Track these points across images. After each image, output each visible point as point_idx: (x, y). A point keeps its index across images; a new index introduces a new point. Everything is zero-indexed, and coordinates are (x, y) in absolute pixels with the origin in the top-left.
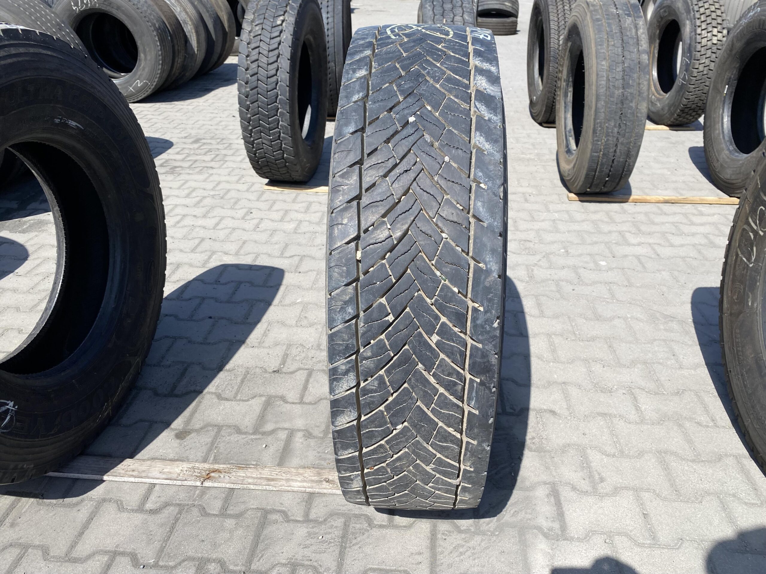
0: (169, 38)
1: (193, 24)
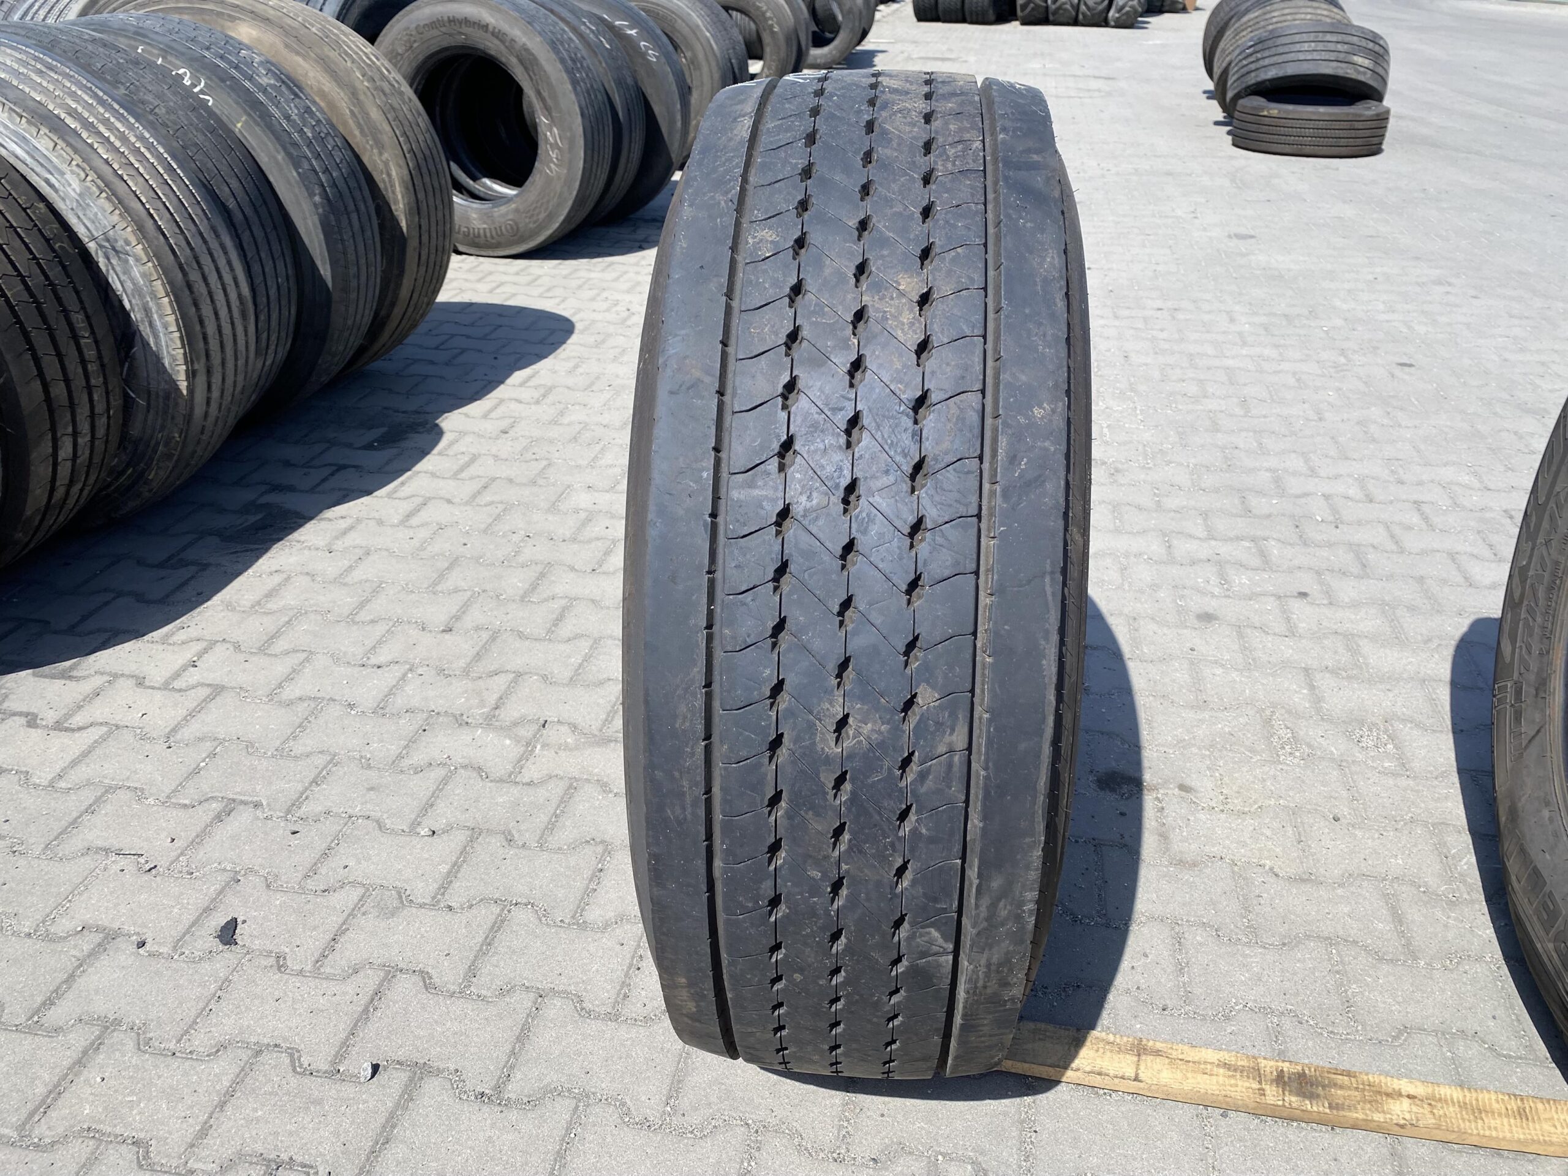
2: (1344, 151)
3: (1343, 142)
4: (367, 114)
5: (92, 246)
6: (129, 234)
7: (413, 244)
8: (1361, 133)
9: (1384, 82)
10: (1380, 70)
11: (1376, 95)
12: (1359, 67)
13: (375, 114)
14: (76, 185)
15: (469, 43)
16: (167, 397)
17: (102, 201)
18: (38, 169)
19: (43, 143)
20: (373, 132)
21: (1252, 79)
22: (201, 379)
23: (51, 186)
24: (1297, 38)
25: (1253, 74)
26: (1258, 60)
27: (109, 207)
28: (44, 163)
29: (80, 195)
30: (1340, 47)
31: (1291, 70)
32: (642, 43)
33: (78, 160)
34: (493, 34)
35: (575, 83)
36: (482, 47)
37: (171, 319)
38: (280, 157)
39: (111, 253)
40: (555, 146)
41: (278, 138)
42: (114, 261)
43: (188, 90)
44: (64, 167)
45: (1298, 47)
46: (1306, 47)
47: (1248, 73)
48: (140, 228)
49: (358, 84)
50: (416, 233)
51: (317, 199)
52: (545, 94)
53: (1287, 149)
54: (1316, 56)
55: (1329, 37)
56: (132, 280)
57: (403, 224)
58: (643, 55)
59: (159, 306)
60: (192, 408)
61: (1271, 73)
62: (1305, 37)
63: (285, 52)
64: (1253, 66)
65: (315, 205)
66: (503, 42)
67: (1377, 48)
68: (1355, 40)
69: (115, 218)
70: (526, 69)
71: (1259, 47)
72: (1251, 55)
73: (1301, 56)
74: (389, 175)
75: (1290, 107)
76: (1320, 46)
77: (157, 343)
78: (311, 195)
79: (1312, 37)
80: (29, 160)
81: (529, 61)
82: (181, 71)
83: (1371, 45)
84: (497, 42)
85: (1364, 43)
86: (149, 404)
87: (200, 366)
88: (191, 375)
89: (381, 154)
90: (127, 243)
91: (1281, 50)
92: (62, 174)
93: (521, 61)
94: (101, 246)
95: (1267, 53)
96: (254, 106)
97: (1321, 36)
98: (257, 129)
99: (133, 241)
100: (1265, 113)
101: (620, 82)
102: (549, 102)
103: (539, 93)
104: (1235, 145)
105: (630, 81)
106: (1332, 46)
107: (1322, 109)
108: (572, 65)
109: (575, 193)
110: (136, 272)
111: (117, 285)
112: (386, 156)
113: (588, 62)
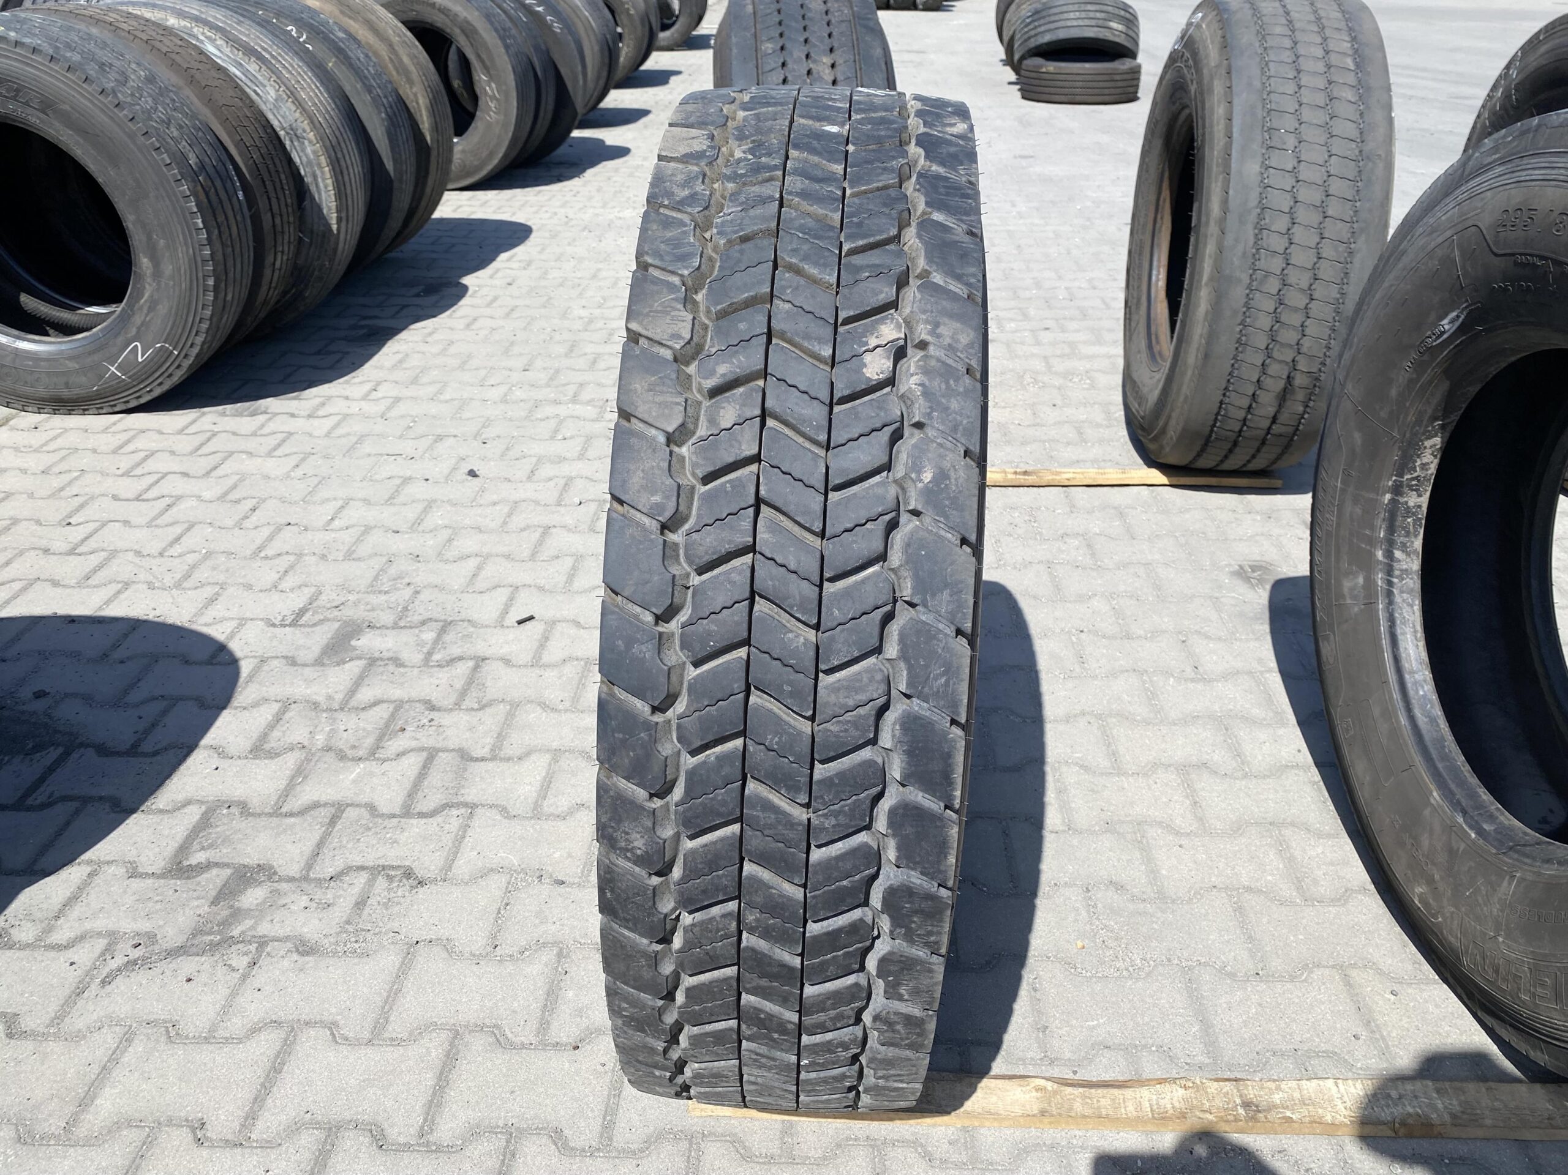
0: (241, 195)
1: (322, 138)
2: (1107, 98)
3: (1107, 91)
4: (401, 60)
5: (282, 133)
6: (306, 125)
7: (434, 153)
8: (1120, 84)
9: (1137, 44)
10: (1131, 33)
11: (1133, 55)
12: (1114, 32)
13: (406, 60)
14: (272, 93)
15: (420, 18)
16: (324, 236)
17: (289, 104)
18: (249, 84)
19: (253, 67)
20: (406, 73)
21: (1033, 43)
22: (343, 224)
23: (257, 94)
24: (1065, 8)
25: (1032, 40)
26: (1036, 27)
27: (294, 108)
28: (253, 80)
29: (276, 100)
30: (1098, 15)
31: (1062, 35)
32: (549, 18)
33: (274, 78)
34: (440, 10)
35: (507, 47)
36: (430, 21)
37: (329, 182)
38: (358, 86)
39: (294, 138)
40: (493, 98)
41: (357, 73)
42: (296, 143)
43: (296, 40)
44: (265, 82)
45: (1066, 16)
46: (1072, 15)
47: (1029, 38)
48: (312, 122)
49: (392, 38)
50: (435, 146)
51: (383, 115)
52: (484, 56)
53: (1063, 98)
54: (1081, 23)
55: (1089, 7)
56: (307, 156)
57: (428, 138)
58: (549, 27)
59: (323, 173)
60: (337, 244)
61: (1047, 38)
62: (1071, 8)
63: (341, 16)
64: (1032, 33)
65: (383, 119)
66: (447, 16)
67: (1128, 15)
68: (1110, 9)
69: (297, 115)
70: (467, 36)
71: (1036, 17)
72: (1029, 24)
73: (1069, 23)
74: (417, 103)
75: (1063, 65)
76: (1083, 15)
77: (320, 198)
78: (380, 112)
79: (1076, 7)
80: (243, 78)
81: (469, 31)
82: (289, 28)
83: (1122, 13)
84: (442, 16)
85: (1117, 11)
86: (311, 240)
87: (344, 215)
88: (339, 220)
89: (411, 88)
90: (304, 131)
91: (1053, 18)
92: (265, 86)
93: (463, 31)
94: (288, 133)
95: (1042, 21)
96: (340, 52)
97: (1083, 7)
98: (343, 67)
99: (308, 130)
100: (1044, 70)
101: (537, 48)
102: (488, 63)
103: (479, 56)
104: (1024, 98)
105: (543, 47)
106: (1092, 15)
107: (1087, 65)
108: (503, 35)
109: (510, 134)
110: (309, 150)
111: (297, 160)
112: (414, 90)
113: (514, 32)
